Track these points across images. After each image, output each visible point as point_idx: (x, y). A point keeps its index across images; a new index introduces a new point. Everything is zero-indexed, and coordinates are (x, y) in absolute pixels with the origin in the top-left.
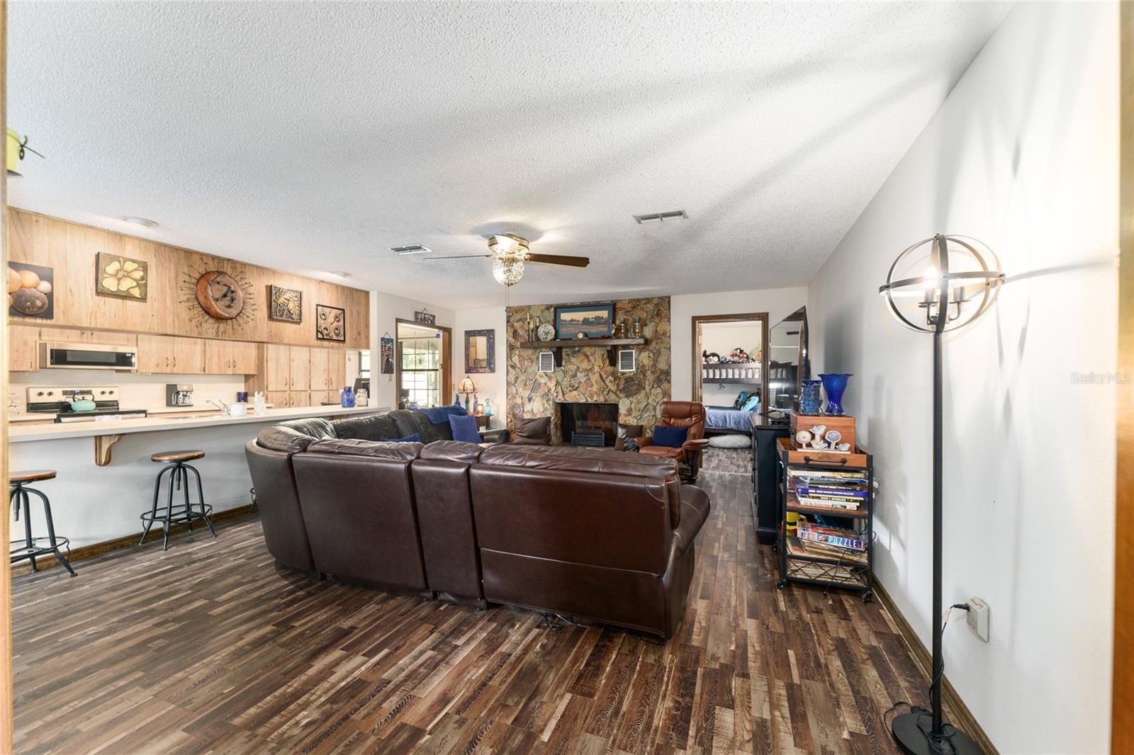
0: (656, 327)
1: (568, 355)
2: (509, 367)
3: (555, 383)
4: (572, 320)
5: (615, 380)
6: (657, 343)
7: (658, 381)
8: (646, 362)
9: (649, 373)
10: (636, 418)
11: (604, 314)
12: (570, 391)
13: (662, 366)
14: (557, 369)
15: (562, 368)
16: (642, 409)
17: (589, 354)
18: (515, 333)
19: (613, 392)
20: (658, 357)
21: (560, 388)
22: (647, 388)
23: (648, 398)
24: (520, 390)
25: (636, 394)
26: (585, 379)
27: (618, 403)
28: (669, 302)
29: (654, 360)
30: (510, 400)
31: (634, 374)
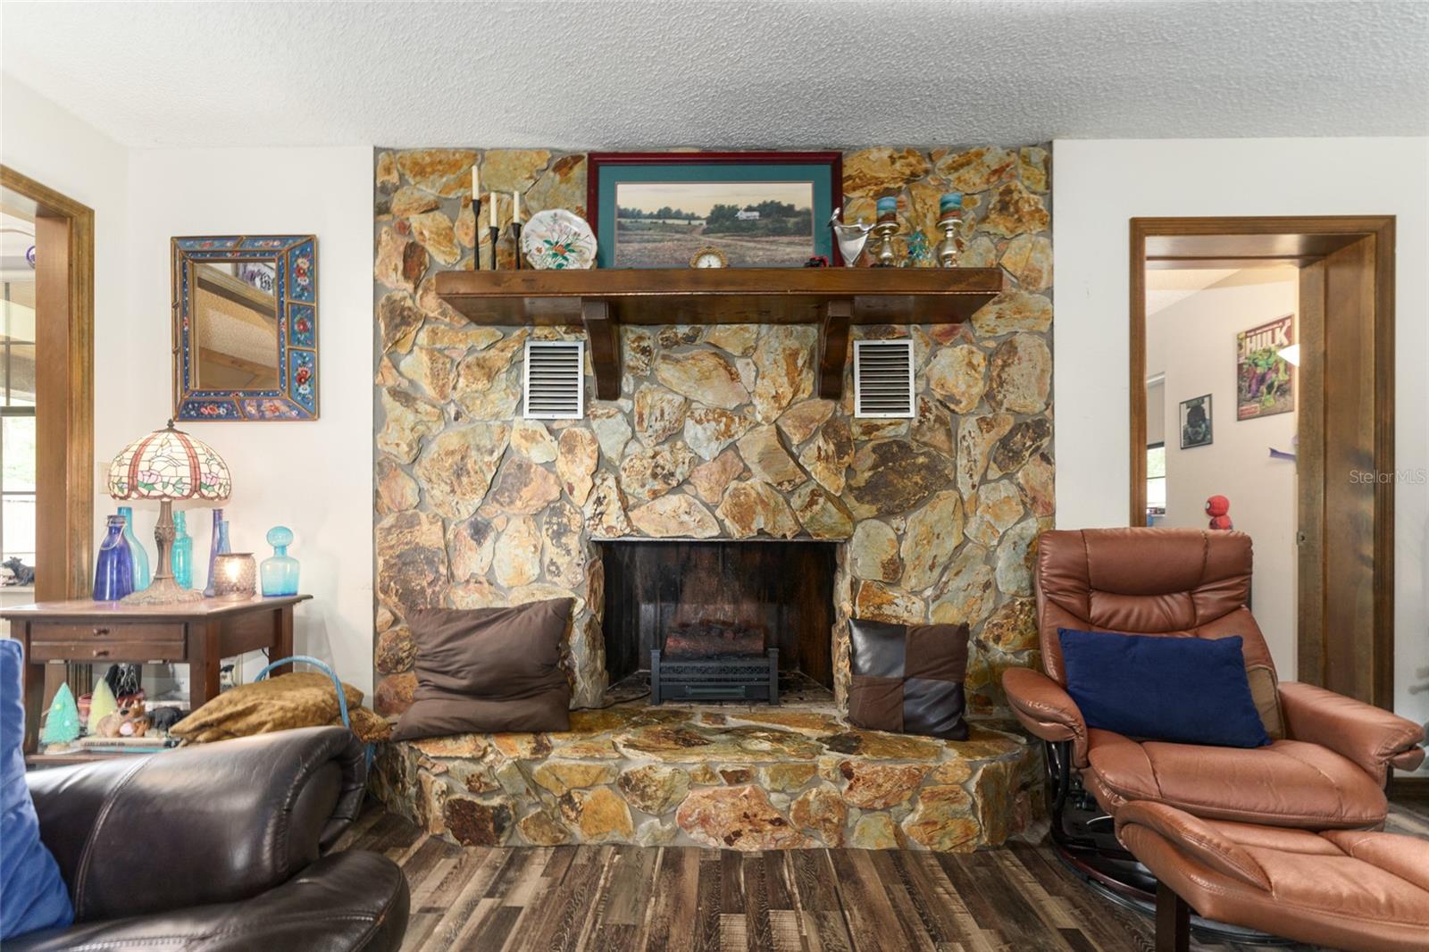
1: (645, 351)
2: (386, 398)
3: (590, 463)
4: (665, 213)
5: (841, 449)
6: (999, 316)
7: (1007, 454)
8: (958, 384)
9: (968, 426)
10: (919, 594)
11: (799, 194)
12: (655, 495)
14: (600, 407)
15: (622, 402)
16: (942, 560)
17: (733, 349)
18: (413, 260)
19: (829, 497)
20: (1005, 365)
21: (611, 482)
22: (963, 483)
23: (965, 516)
24: (439, 492)
25: (918, 504)
26: (715, 448)
27: (849, 539)
28: (1048, 164)
29: (988, 378)
30: (389, 531)
31: (910, 430)
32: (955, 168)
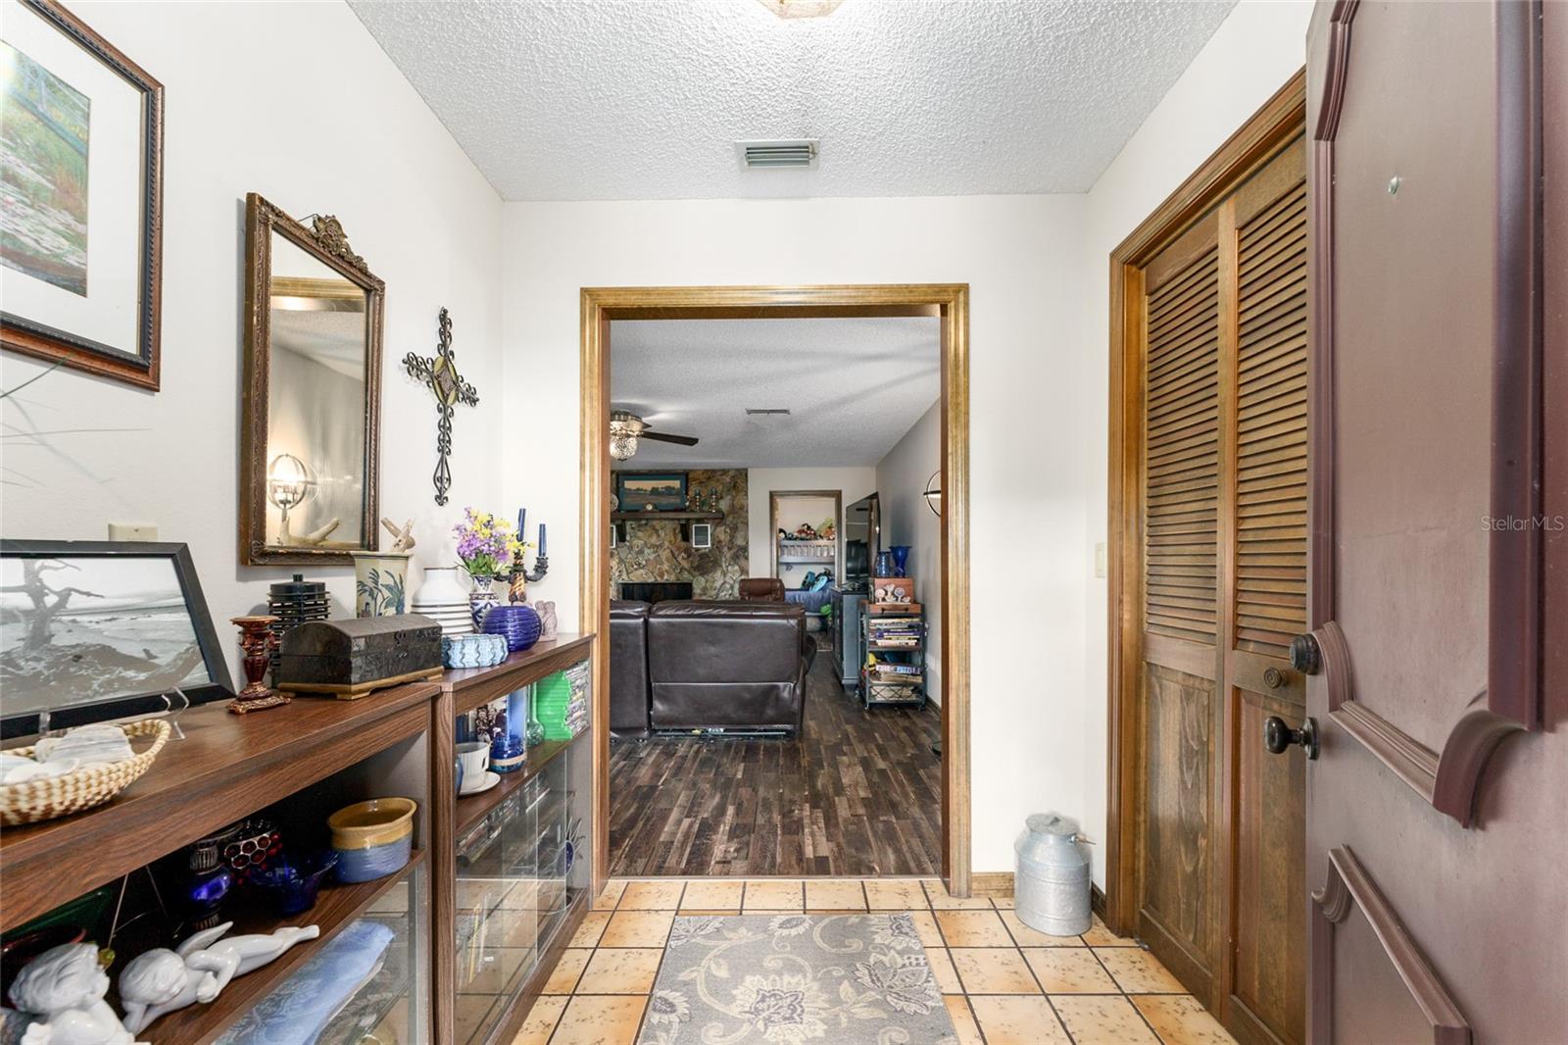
0: (733, 500)
1: (633, 528)
3: (617, 561)
4: (638, 489)
5: (689, 557)
6: (733, 518)
7: (736, 558)
8: (722, 537)
9: (725, 549)
11: (676, 484)
12: (636, 569)
13: (740, 542)
14: (621, 544)
15: (626, 543)
17: (658, 527)
19: (686, 570)
20: (735, 532)
21: (624, 566)
22: (724, 565)
23: (725, 575)
25: (712, 572)
26: (653, 555)
27: (694, 581)
28: (746, 475)
29: (730, 535)
31: (710, 551)
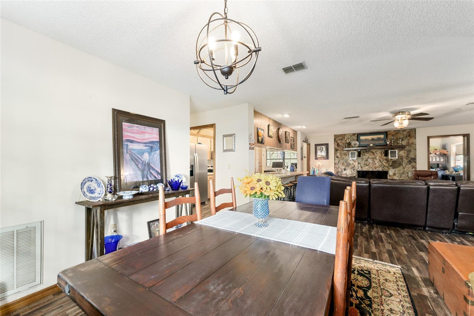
0: (409, 141)
1: (364, 152)
2: (335, 158)
3: (357, 163)
4: (366, 139)
5: (387, 162)
6: (409, 147)
7: (410, 162)
8: (403, 155)
9: (404, 159)
10: (398, 177)
11: (382, 136)
12: (365, 166)
13: (412, 156)
14: (358, 158)
15: (361, 157)
16: (401, 173)
17: (374, 152)
18: (338, 145)
19: (386, 167)
20: (409, 152)
21: (360, 165)
22: (404, 165)
23: (404, 169)
24: (341, 166)
25: (397, 167)
26: (372, 162)
27: (389, 171)
28: (415, 131)
29: (407, 154)
30: (336, 170)
31: (397, 160)
32: (402, 132)
